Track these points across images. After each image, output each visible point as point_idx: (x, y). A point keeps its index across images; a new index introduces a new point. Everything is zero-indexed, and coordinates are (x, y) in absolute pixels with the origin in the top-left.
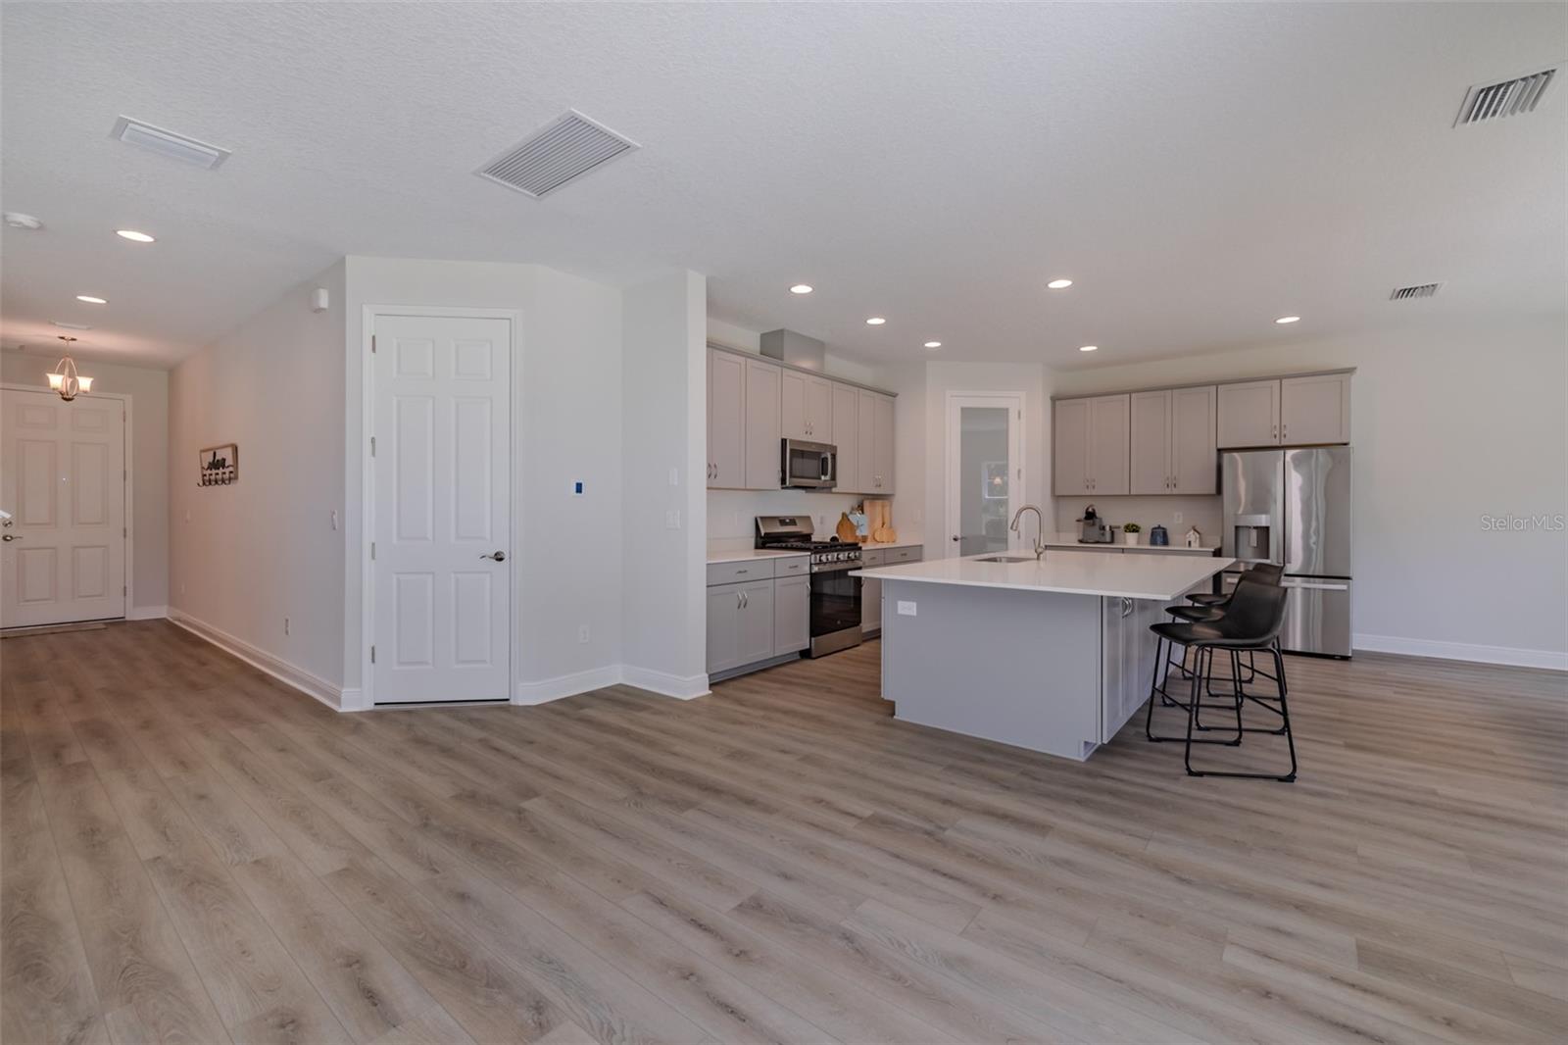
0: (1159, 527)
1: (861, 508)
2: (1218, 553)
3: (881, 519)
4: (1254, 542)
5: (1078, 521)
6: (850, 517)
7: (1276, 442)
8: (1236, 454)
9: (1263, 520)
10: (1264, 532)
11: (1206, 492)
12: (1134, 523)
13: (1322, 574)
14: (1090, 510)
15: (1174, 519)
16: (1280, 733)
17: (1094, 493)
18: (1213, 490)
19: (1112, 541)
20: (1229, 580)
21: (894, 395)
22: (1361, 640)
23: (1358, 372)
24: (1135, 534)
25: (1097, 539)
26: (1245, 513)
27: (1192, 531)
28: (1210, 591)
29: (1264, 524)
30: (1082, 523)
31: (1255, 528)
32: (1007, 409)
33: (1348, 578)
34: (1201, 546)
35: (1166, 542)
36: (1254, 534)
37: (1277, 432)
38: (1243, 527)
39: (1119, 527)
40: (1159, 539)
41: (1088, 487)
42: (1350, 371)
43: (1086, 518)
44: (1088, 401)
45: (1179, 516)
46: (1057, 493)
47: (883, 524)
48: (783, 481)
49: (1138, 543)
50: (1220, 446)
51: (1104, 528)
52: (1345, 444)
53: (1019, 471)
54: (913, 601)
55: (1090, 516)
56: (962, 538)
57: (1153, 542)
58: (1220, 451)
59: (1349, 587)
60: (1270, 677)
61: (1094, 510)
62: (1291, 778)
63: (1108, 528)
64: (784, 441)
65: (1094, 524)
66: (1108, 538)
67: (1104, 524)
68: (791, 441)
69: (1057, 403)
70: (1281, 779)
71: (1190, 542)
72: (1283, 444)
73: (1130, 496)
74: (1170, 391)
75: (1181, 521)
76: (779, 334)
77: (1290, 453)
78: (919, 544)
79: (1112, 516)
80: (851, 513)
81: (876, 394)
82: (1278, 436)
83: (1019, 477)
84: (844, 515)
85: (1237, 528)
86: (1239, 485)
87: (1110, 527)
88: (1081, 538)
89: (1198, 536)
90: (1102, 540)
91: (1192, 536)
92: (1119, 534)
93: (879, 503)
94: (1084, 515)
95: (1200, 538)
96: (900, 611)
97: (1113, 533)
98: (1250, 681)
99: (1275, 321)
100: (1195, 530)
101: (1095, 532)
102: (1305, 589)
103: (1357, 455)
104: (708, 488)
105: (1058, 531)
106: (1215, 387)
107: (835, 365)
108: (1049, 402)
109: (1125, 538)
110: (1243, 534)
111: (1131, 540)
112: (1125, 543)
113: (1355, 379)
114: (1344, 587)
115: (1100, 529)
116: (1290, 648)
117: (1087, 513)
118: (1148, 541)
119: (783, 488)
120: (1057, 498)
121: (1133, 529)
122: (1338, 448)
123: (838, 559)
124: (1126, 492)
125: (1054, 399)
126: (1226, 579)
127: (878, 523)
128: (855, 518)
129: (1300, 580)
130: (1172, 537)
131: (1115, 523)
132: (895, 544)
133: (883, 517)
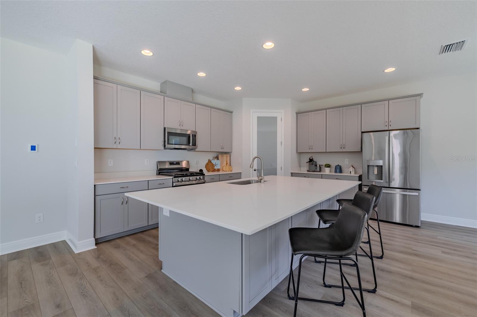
0: (338, 165)
1: (217, 158)
2: (361, 177)
3: (226, 161)
4: (376, 172)
5: (307, 163)
6: (212, 161)
7: (386, 128)
8: (369, 134)
9: (381, 163)
10: (380, 168)
11: (356, 150)
12: (329, 163)
13: (409, 188)
14: (311, 158)
15: (345, 162)
17: (312, 151)
18: (360, 151)
19: (320, 171)
20: (365, 189)
21: (232, 112)
22: (425, 216)
23: (424, 95)
24: (330, 168)
25: (314, 170)
27: (351, 167)
29: (380, 165)
30: (308, 164)
31: (377, 166)
32: (276, 117)
33: (419, 190)
35: (341, 171)
36: (376, 169)
37: (387, 124)
38: (371, 165)
39: (323, 165)
40: (338, 170)
41: (310, 149)
42: (420, 95)
43: (309, 162)
45: (347, 161)
46: (298, 151)
47: (227, 164)
48: (165, 146)
49: (330, 172)
51: (316, 166)
52: (418, 129)
55: (311, 160)
56: (258, 170)
57: (336, 172)
58: (362, 132)
59: (419, 194)
61: (312, 158)
64: (165, 128)
65: (313, 164)
66: (318, 170)
67: (317, 164)
69: (299, 115)
71: (350, 172)
72: (390, 129)
73: (326, 152)
74: (342, 108)
75: (348, 163)
76: (166, 82)
77: (392, 133)
79: (321, 160)
80: (213, 159)
81: (222, 112)
82: (387, 126)
83: (281, 145)
84: (209, 161)
85: (369, 166)
87: (319, 165)
88: (308, 170)
89: (354, 169)
90: (316, 171)
91: (351, 169)
92: (323, 167)
93: (225, 155)
95: (355, 170)
97: (320, 167)
99: (384, 71)
100: (353, 167)
101: (313, 167)
103: (423, 133)
104: (95, 148)
105: (300, 167)
106: (361, 105)
107: (201, 98)
108: (295, 115)
109: (325, 170)
110: (371, 169)
111: (327, 171)
112: (325, 172)
113: (423, 100)
114: (417, 194)
115: (315, 166)
117: (310, 159)
118: (334, 171)
119: (164, 149)
120: (300, 153)
121: (328, 166)
123: (200, 178)
124: (325, 151)
125: (297, 113)
126: (364, 185)
127: (225, 163)
128: (214, 162)
129: (398, 190)
130: (344, 169)
131: (321, 164)
132: (233, 172)
133: (227, 161)
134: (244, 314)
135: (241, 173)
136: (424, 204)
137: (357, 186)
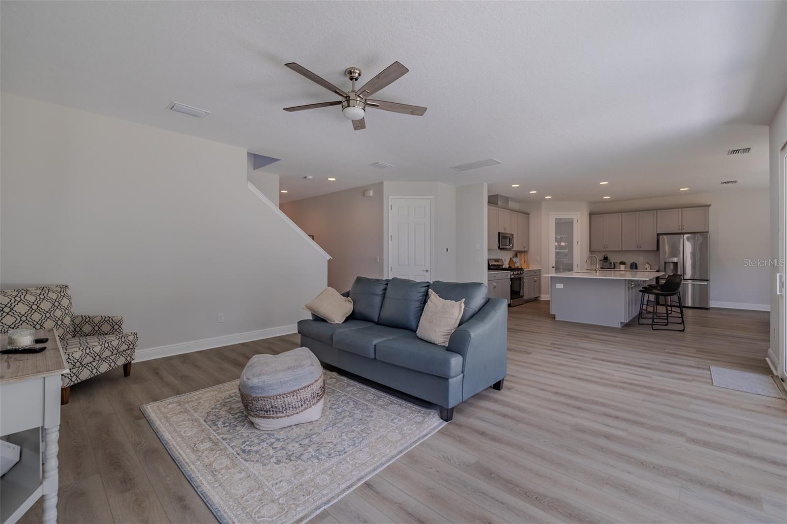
0: (634, 263)
1: (516, 256)
2: (658, 271)
4: (672, 268)
5: (600, 260)
6: (513, 259)
7: (680, 231)
8: (664, 236)
9: (675, 260)
10: (676, 264)
11: (652, 249)
12: (623, 261)
13: (699, 279)
14: (605, 256)
15: (640, 260)
16: (681, 323)
17: (608, 250)
18: (655, 248)
19: (614, 268)
21: (528, 214)
22: (713, 304)
23: (712, 206)
24: (624, 265)
25: (608, 267)
26: (668, 257)
28: (655, 283)
29: (675, 261)
30: (602, 262)
31: (672, 263)
32: (573, 219)
33: (708, 280)
34: (651, 269)
35: (636, 268)
36: (672, 265)
37: (680, 228)
38: (667, 262)
39: (617, 263)
40: (634, 267)
41: (604, 247)
42: (709, 206)
43: (604, 260)
44: (604, 215)
46: (592, 250)
48: (499, 247)
49: (625, 269)
50: (658, 232)
51: (611, 263)
52: (707, 232)
53: (578, 242)
54: (561, 284)
55: (605, 258)
56: (556, 267)
57: (631, 268)
58: (658, 235)
59: (708, 284)
60: (677, 312)
61: (607, 256)
62: (683, 331)
63: (613, 263)
64: (499, 233)
65: (607, 262)
66: (613, 267)
67: (611, 261)
68: (502, 233)
69: (592, 216)
70: (680, 331)
71: (646, 268)
72: (683, 232)
73: (622, 251)
74: (638, 212)
75: (642, 260)
76: (497, 196)
77: (686, 236)
78: (539, 269)
79: (613, 258)
81: (523, 214)
83: (577, 244)
84: (511, 259)
85: (665, 263)
86: (666, 247)
88: (601, 267)
90: (611, 267)
91: (647, 265)
92: (617, 265)
93: (523, 254)
94: (603, 258)
95: (650, 266)
96: (557, 287)
97: (614, 265)
98: (671, 314)
99: (679, 189)
100: (648, 263)
101: (607, 265)
102: (692, 284)
103: (712, 237)
106: (656, 211)
107: (512, 205)
108: (588, 215)
109: (620, 266)
110: (667, 265)
111: (622, 267)
112: (620, 269)
113: (710, 208)
114: (706, 283)
116: (687, 305)
118: (629, 267)
119: (498, 249)
120: (593, 252)
121: (623, 263)
122: (704, 234)
123: (518, 273)
124: (620, 250)
125: (591, 214)
126: (661, 278)
127: (523, 261)
128: (514, 259)
129: (690, 281)
130: (639, 266)
131: (615, 261)
132: (530, 269)
133: (524, 260)
134: (627, 321)
135: (540, 270)
136: (713, 293)
137: (654, 278)
